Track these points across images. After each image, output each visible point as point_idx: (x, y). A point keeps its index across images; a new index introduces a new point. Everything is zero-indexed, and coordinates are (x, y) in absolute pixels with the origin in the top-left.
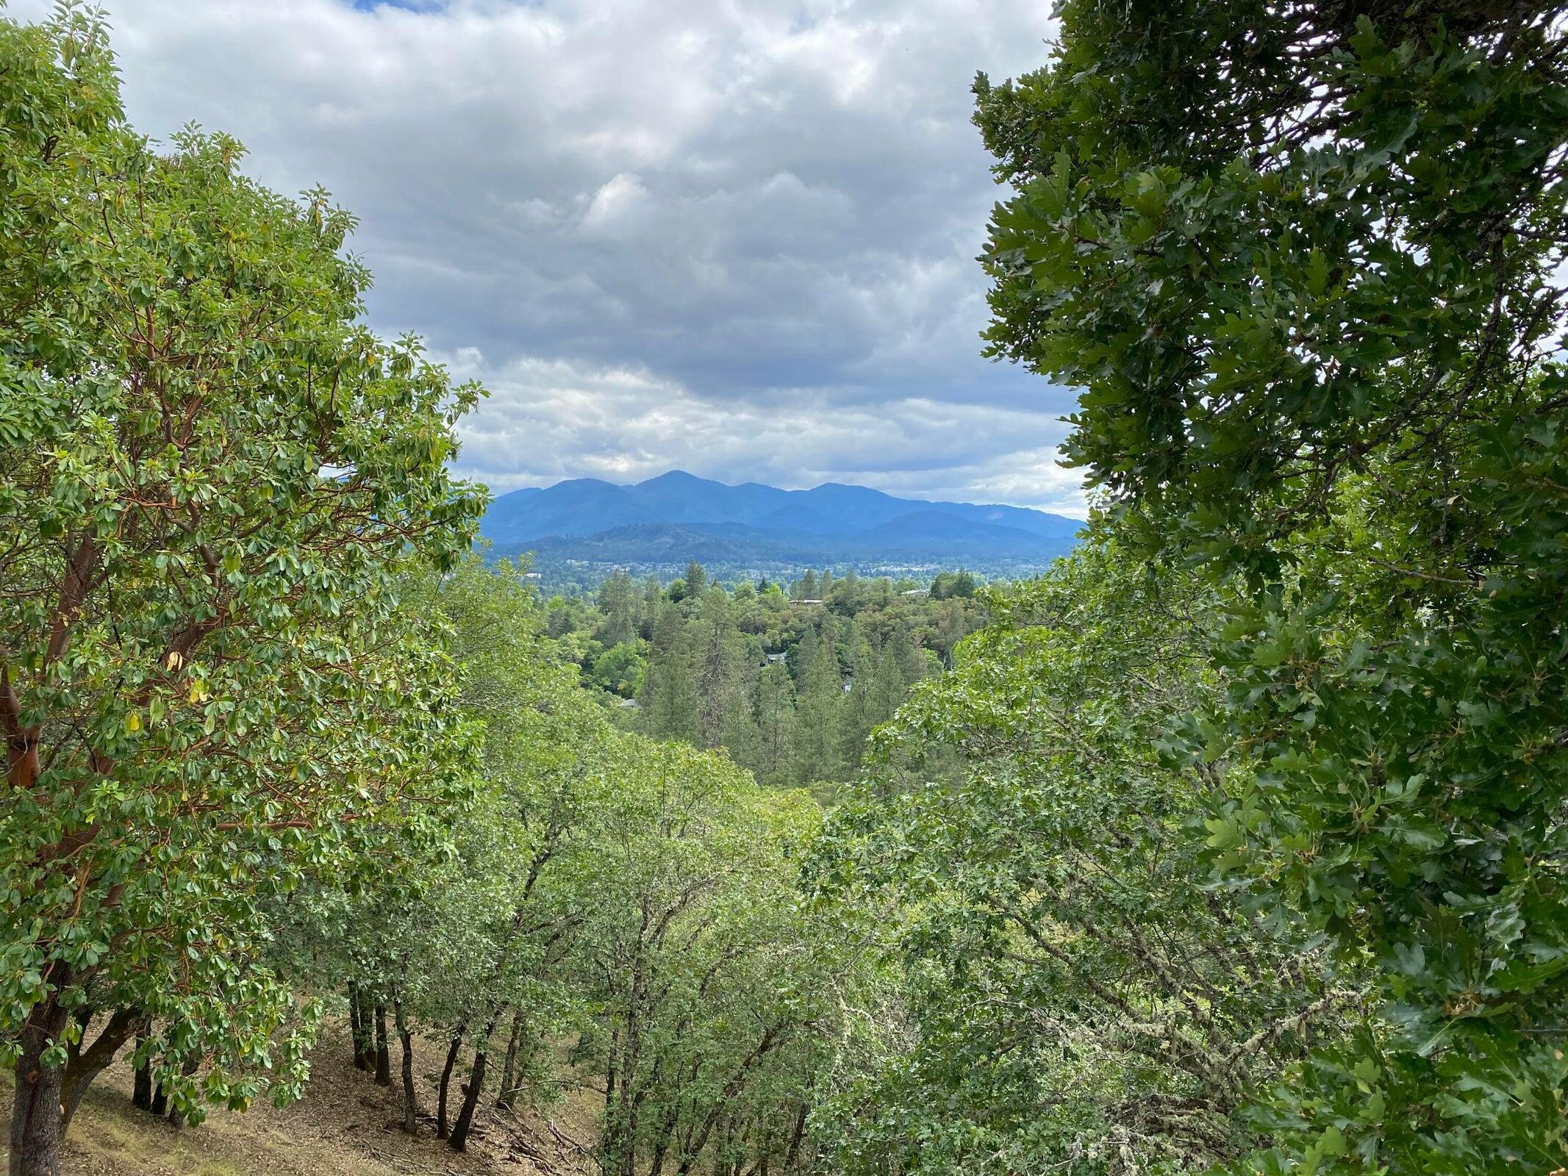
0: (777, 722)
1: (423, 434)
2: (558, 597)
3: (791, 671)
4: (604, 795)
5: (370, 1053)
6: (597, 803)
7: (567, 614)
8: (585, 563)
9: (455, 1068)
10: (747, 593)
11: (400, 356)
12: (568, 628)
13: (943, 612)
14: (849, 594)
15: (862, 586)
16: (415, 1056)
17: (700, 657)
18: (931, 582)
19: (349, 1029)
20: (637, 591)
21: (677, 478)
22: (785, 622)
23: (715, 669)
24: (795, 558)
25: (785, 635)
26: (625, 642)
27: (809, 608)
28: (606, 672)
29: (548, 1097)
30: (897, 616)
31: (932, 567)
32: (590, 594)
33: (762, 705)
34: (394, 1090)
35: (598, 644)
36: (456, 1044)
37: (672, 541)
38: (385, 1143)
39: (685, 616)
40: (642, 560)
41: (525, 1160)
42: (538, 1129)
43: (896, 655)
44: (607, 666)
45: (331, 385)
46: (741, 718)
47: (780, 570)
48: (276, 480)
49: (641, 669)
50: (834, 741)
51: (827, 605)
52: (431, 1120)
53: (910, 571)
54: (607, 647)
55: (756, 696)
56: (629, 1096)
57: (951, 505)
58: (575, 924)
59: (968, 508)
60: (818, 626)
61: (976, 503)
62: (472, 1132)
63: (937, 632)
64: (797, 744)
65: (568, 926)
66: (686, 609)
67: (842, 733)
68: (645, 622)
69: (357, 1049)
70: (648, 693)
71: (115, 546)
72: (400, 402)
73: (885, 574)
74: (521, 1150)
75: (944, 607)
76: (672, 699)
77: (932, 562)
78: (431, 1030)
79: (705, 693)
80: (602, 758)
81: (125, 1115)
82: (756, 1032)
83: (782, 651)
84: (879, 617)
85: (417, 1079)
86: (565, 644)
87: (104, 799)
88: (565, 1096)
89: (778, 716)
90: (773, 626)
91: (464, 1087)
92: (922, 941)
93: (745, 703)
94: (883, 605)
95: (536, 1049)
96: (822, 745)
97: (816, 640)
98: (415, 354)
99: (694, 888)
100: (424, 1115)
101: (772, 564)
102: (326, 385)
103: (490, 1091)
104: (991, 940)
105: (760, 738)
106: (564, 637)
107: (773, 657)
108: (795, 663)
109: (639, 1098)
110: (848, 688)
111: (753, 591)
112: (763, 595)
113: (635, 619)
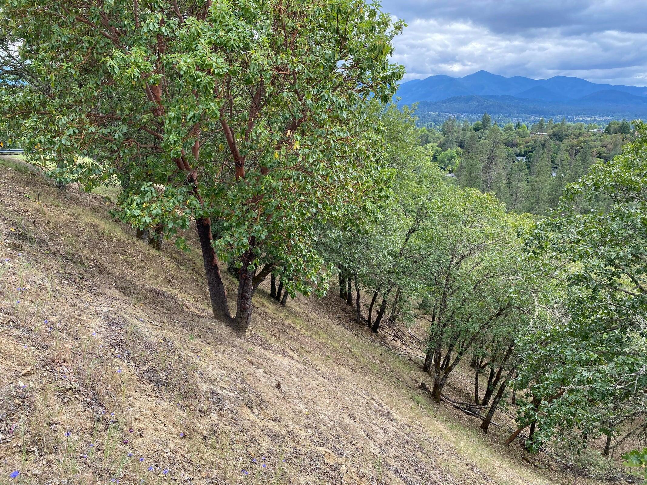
0: (518, 187)
1: (380, 42)
2: (424, 128)
3: (527, 165)
4: (439, 208)
5: (345, 293)
6: (436, 211)
7: (428, 136)
8: (437, 113)
9: (375, 304)
10: (510, 128)
11: (372, 10)
12: (428, 141)
13: (610, 140)
14: (561, 130)
15: (568, 127)
16: (361, 297)
17: (485, 157)
18: (606, 126)
19: (338, 284)
20: (459, 126)
21: (482, 74)
22: (527, 142)
23: (491, 162)
24: (535, 112)
25: (526, 149)
26: (451, 148)
27: (540, 136)
28: (442, 161)
29: (409, 320)
30: (585, 142)
31: (608, 118)
32: (438, 127)
33: (511, 179)
34: (353, 308)
35: (440, 149)
36: (376, 295)
37: (477, 104)
38: (350, 325)
39: (480, 138)
40: (463, 112)
41: (399, 341)
42: (404, 331)
43: (582, 160)
44: (443, 159)
45: (345, 23)
46: (501, 184)
47: (527, 118)
48: (325, 63)
49: (457, 161)
50: (545, 198)
51: (549, 135)
52: (365, 320)
53: (595, 120)
54: (443, 151)
55: (509, 176)
56: (441, 324)
57: (623, 86)
58: (423, 258)
59: (634, 88)
60: (543, 145)
61: (638, 86)
62: (380, 327)
63: (606, 150)
64: (527, 198)
65: (420, 259)
66: (480, 135)
67: (549, 194)
68: (461, 140)
69: (341, 292)
70: (460, 171)
71: (270, 88)
72: (371, 31)
73: (582, 121)
74: (397, 337)
75: (611, 138)
76: (470, 174)
77: (608, 116)
78: (367, 289)
79: (486, 172)
80: (439, 194)
81: (268, 299)
82: (496, 308)
83: (524, 156)
84: (575, 142)
85: (361, 305)
86: (426, 148)
87: (267, 181)
88: (415, 320)
89: (519, 185)
90: (521, 144)
91: (377, 311)
92: (578, 278)
93: (504, 178)
94: (578, 136)
95: (405, 302)
96: (539, 199)
97: (541, 151)
98: (378, 9)
99: (474, 249)
100: (363, 318)
101: (524, 115)
102: (343, 23)
103: (387, 314)
104: (612, 282)
105: (509, 194)
106: (425, 145)
107: (519, 159)
108: (530, 162)
109: (445, 325)
110: (555, 175)
111: (513, 128)
112: (518, 130)
113: (457, 139)
